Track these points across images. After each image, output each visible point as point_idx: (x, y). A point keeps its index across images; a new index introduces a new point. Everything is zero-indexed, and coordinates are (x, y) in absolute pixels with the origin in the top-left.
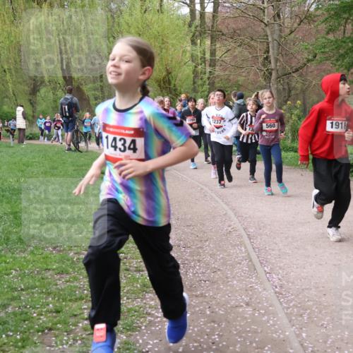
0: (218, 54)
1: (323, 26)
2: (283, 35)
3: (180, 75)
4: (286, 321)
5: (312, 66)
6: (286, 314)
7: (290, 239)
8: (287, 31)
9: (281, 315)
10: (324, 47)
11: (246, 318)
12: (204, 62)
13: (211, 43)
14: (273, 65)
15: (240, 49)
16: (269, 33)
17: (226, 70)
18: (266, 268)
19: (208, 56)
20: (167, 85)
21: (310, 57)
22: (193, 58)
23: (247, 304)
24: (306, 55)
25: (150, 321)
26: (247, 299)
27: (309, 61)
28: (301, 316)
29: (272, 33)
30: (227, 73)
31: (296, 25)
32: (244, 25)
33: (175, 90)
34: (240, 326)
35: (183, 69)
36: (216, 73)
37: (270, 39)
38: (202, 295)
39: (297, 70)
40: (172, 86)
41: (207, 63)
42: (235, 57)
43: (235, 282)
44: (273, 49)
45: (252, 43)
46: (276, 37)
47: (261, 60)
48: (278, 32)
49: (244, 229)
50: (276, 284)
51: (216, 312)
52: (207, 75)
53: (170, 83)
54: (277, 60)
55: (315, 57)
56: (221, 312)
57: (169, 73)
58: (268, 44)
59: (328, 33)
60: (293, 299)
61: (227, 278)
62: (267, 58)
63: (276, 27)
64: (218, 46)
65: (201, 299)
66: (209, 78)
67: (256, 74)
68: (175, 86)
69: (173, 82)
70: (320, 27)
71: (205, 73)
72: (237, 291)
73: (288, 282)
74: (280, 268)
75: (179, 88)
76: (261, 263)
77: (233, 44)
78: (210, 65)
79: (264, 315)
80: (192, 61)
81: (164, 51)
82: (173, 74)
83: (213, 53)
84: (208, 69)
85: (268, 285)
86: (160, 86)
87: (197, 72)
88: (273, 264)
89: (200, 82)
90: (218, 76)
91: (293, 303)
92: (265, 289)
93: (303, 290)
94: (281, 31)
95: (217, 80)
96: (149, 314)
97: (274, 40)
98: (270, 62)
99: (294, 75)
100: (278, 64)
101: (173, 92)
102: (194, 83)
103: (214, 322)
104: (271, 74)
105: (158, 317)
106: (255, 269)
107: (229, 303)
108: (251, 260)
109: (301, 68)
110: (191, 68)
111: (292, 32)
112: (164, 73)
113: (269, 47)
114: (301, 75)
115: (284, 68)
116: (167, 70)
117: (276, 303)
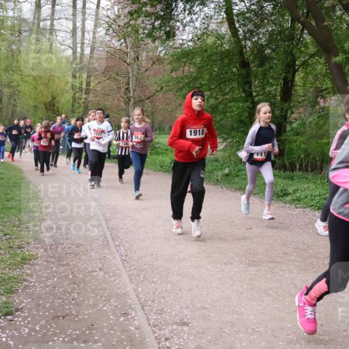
0: (92, 85)
1: (169, 67)
2: (140, 72)
3: (62, 100)
4: (127, 280)
5: (160, 95)
6: (128, 275)
7: (135, 221)
8: (144, 69)
9: (125, 276)
10: (169, 82)
11: (98, 280)
12: (81, 91)
13: (87, 76)
14: (131, 94)
15: (108, 82)
16: (130, 71)
17: (96, 97)
18: (116, 243)
19: (84, 86)
20: (52, 108)
21: (159, 89)
22: (73, 87)
23: (101, 270)
24: (155, 87)
25: (26, 286)
26: (100, 266)
27: (157, 91)
28: (139, 276)
29: (132, 71)
30: (98, 99)
31: (149, 65)
32: (113, 64)
33: (58, 111)
34: (94, 286)
35: (64, 95)
36: (90, 99)
37: (131, 75)
38: (67, 264)
39: (149, 98)
40: (56, 108)
41: (84, 92)
42: (105, 87)
43: (93, 254)
44: (132, 82)
45: (118, 77)
46: (135, 73)
47: (123, 90)
48: (136, 70)
49: (103, 214)
50: (123, 254)
51: (77, 277)
52: (83, 100)
53: (54, 106)
54: (134, 90)
55: (162, 89)
56: (81, 276)
57: (54, 98)
58: (129, 78)
59: (171, 72)
60: (134, 264)
61: (87, 251)
62: (127, 89)
63: (136, 67)
64: (92, 79)
65: (67, 267)
66: (84, 103)
67: (119, 100)
68: (57, 108)
69: (56, 105)
70: (166, 67)
71: (81, 99)
72: (93, 260)
73: (131, 252)
74: (127, 242)
75: (61, 110)
76: (113, 239)
77: (103, 78)
78: (85, 93)
79: (112, 277)
80: (73, 90)
81: (51, 82)
82: (57, 99)
83: (88, 84)
84: (84, 96)
85: (117, 255)
86: (46, 108)
87: (75, 98)
88: (122, 239)
89: (77, 105)
90: (91, 101)
91: (134, 267)
92: (114, 258)
93: (142, 257)
94: (139, 69)
95: (89, 104)
96: (25, 280)
97: (133, 75)
98: (130, 92)
99: (146, 101)
100: (136, 93)
101: (56, 113)
102: (73, 106)
103: (75, 283)
104: (130, 100)
105: (32, 282)
106: (108, 244)
107: (87, 269)
108: (106, 237)
109: (152, 96)
110: (71, 95)
111: (147, 70)
112: (50, 99)
113: (129, 81)
114: (152, 102)
115: (140, 96)
116: (53, 96)
117: (121, 267)
